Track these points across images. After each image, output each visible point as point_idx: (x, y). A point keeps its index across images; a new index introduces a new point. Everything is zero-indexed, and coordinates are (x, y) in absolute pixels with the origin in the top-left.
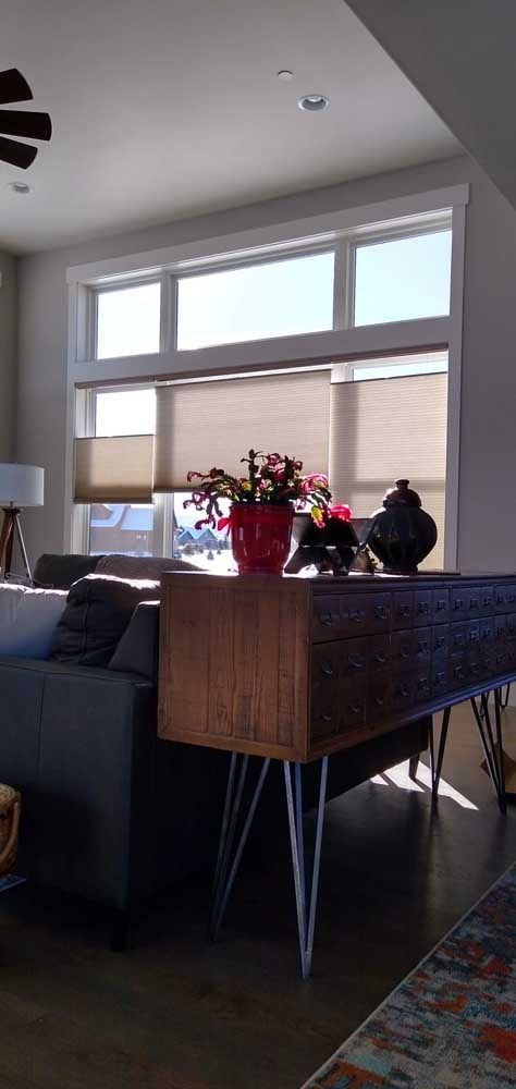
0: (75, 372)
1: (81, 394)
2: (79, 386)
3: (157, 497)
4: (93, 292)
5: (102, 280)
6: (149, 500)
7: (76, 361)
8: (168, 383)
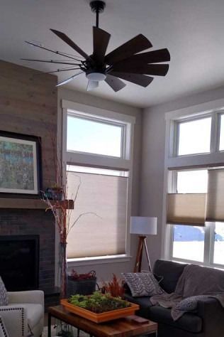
0: (168, 162)
1: (170, 173)
2: (170, 169)
3: (207, 224)
4: (177, 123)
5: (181, 118)
6: (203, 225)
7: (169, 157)
8: (214, 168)
